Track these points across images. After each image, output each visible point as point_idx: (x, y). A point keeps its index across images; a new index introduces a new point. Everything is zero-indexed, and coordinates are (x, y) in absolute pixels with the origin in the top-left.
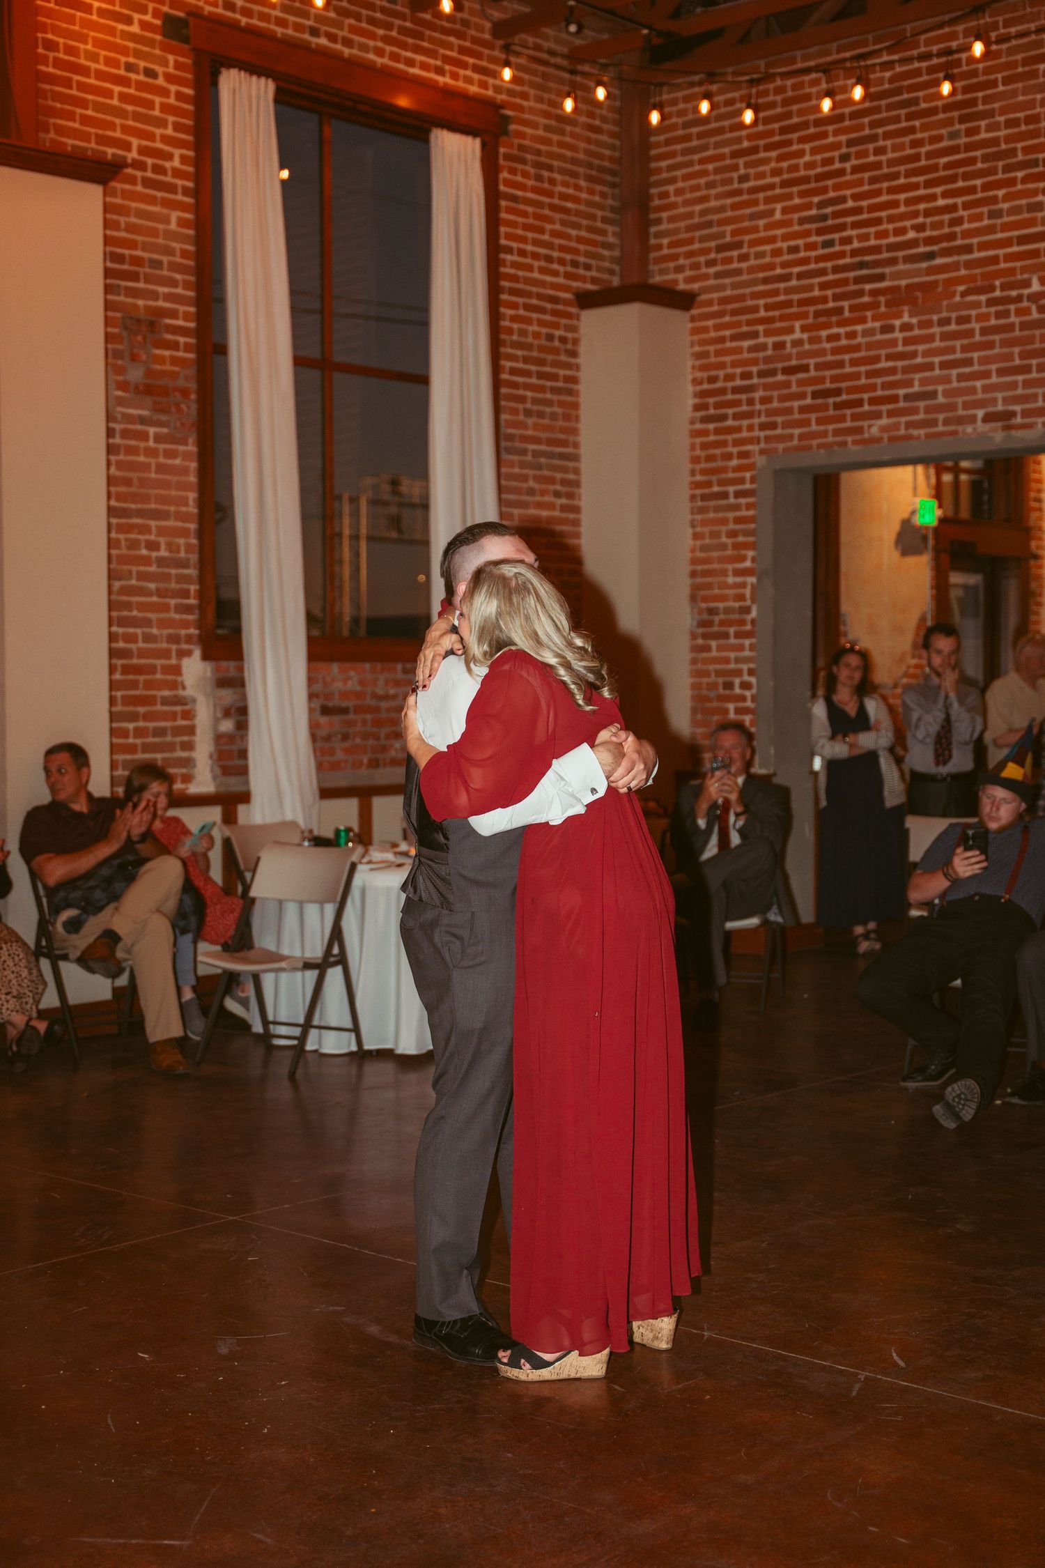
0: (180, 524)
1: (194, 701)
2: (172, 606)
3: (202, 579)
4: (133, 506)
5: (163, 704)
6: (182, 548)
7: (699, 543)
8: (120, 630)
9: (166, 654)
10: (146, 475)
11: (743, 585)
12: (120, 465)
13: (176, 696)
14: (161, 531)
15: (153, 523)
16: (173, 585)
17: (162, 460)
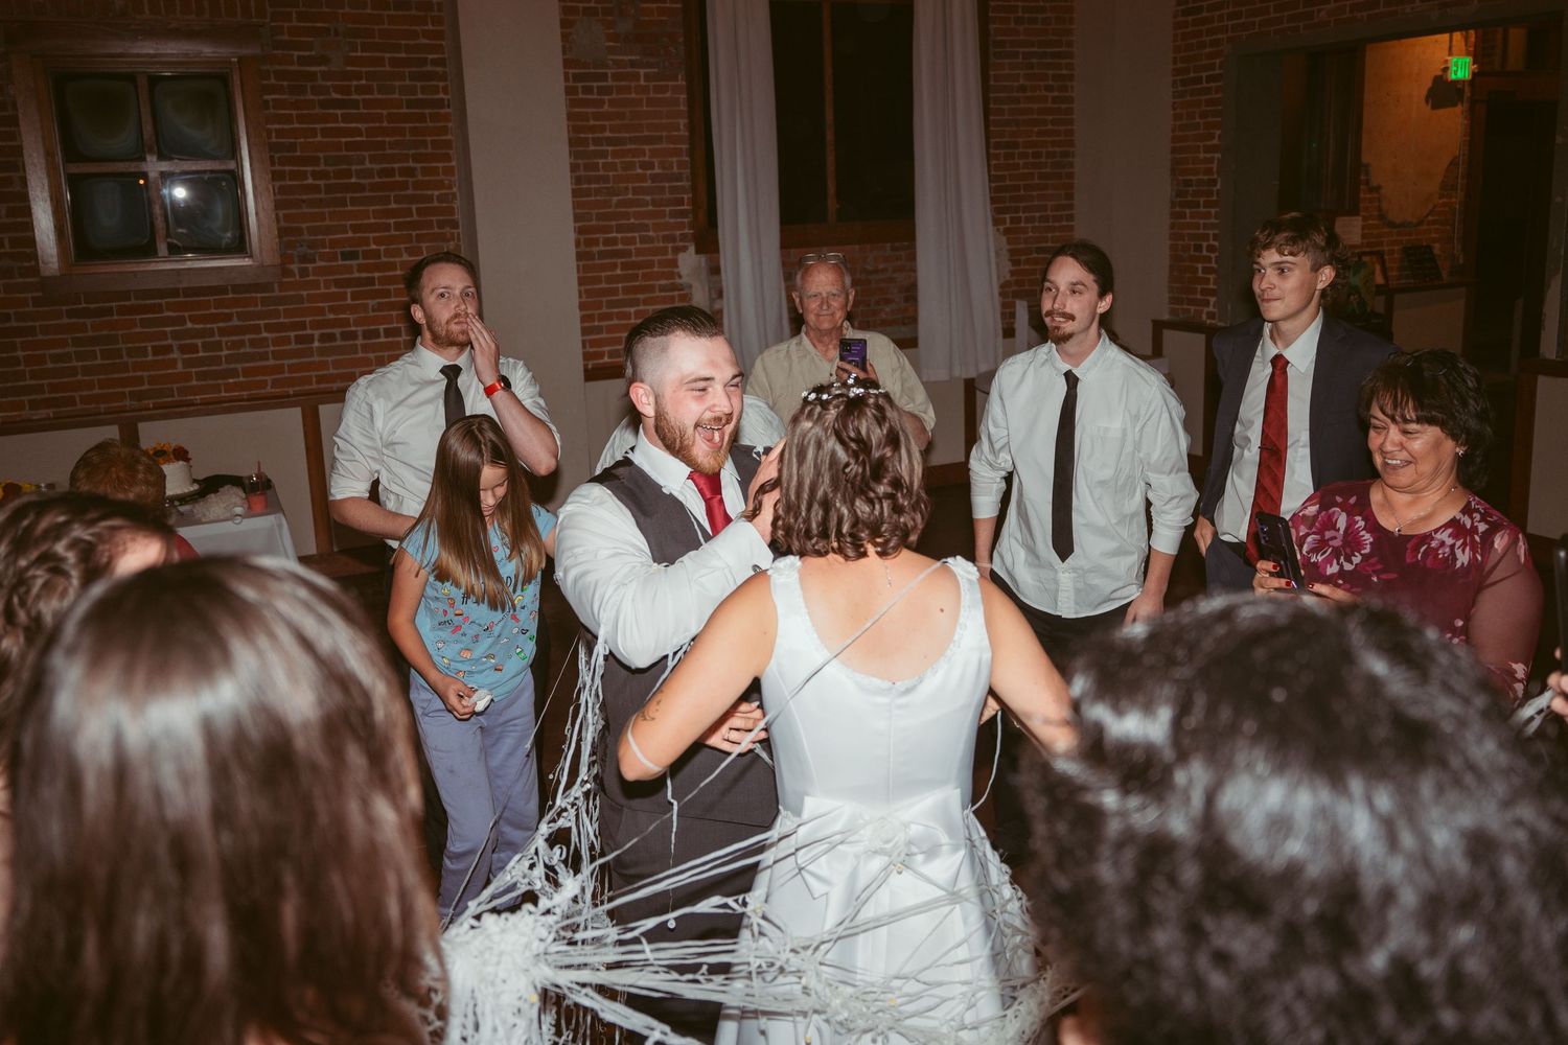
0: (672, 146)
1: (690, 287)
2: (667, 213)
3: (694, 188)
4: (627, 135)
5: (661, 291)
6: (675, 165)
7: (1178, 123)
8: (619, 236)
9: (664, 251)
10: (639, 109)
11: (1211, 160)
12: (612, 103)
13: (672, 284)
14: (654, 153)
15: (646, 147)
16: (667, 196)
17: (652, 95)
